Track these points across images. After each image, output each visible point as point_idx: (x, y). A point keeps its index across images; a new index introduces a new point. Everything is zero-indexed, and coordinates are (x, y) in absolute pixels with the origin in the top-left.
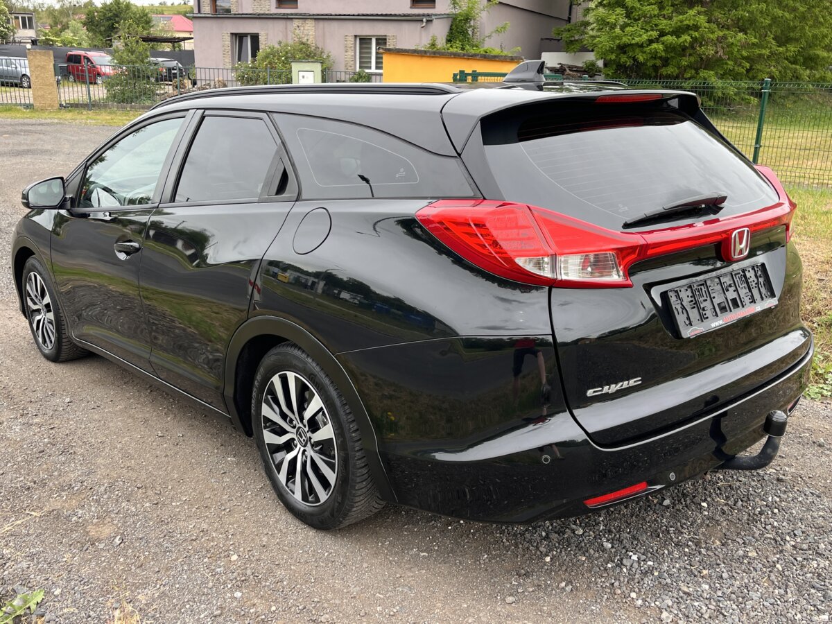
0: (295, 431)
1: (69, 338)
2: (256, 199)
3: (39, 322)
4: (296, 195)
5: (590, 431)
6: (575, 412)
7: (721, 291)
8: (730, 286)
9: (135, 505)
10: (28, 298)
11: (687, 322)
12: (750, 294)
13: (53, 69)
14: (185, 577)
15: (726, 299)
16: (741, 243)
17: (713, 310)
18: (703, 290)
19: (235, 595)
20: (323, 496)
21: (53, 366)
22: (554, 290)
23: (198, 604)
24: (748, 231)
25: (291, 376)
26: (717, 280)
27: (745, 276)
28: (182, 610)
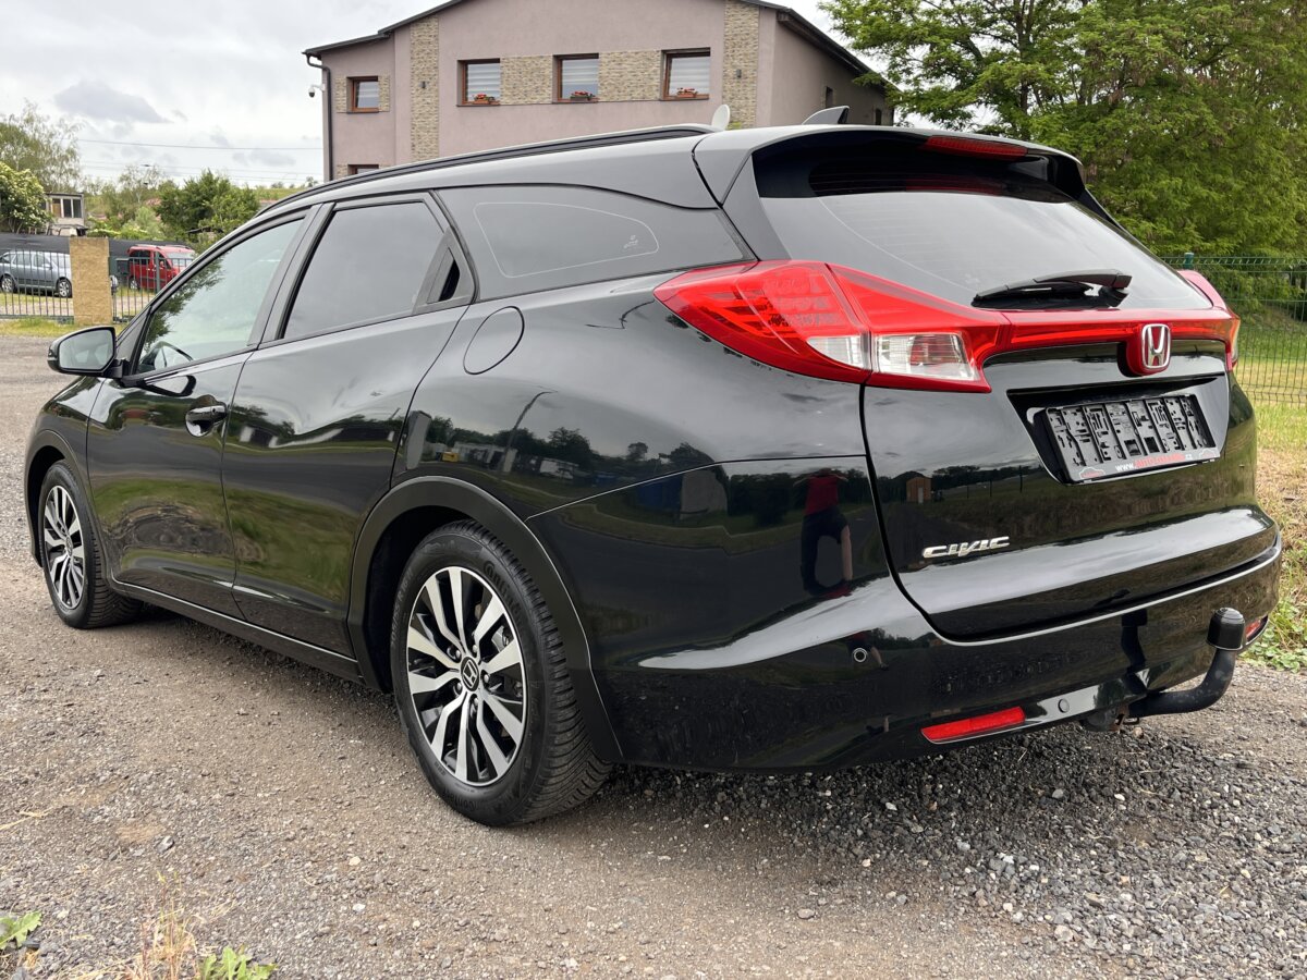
0: (458, 666)
1: (106, 583)
2: (410, 311)
3: (60, 565)
4: (471, 296)
5: (930, 610)
6: (903, 577)
7: (1130, 424)
8: (1143, 419)
9: (197, 797)
10: (46, 531)
11: (1078, 460)
12: (1175, 435)
13: (106, 266)
14: (274, 887)
15: (1138, 436)
16: (1156, 346)
17: (1117, 449)
18: (1101, 418)
19: (354, 908)
20: (501, 764)
21: (77, 634)
22: (868, 389)
23: (293, 921)
24: (1166, 330)
25: (455, 574)
26: (1122, 407)
27: (1166, 409)
28: (266, 931)
